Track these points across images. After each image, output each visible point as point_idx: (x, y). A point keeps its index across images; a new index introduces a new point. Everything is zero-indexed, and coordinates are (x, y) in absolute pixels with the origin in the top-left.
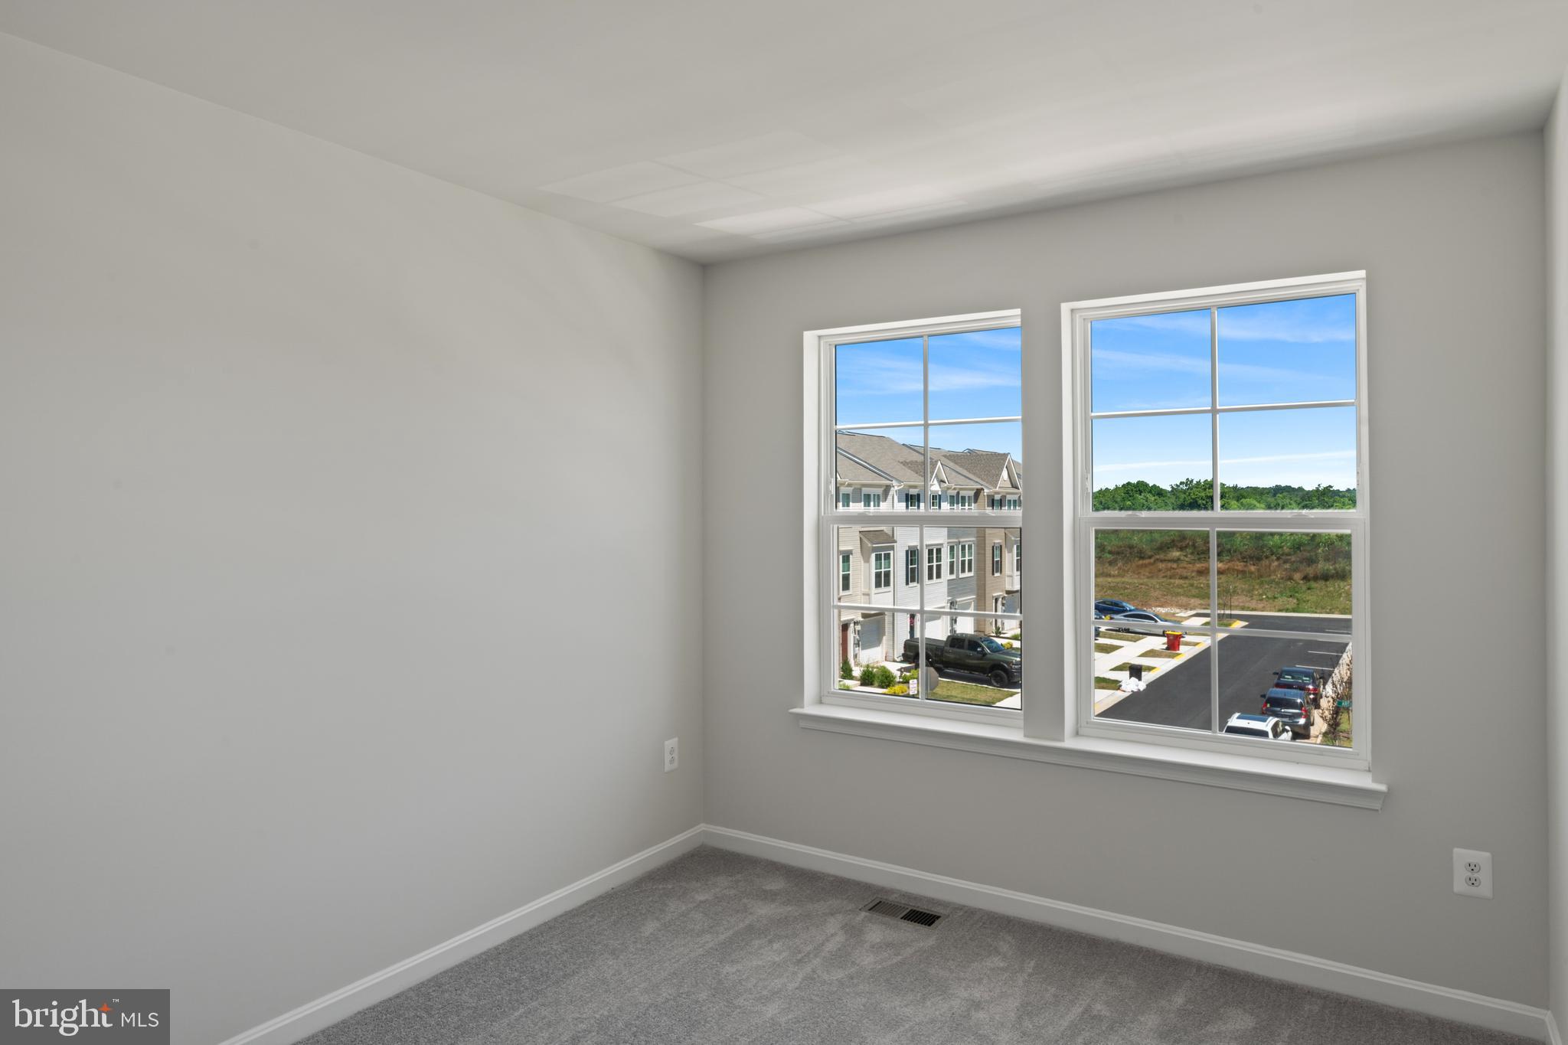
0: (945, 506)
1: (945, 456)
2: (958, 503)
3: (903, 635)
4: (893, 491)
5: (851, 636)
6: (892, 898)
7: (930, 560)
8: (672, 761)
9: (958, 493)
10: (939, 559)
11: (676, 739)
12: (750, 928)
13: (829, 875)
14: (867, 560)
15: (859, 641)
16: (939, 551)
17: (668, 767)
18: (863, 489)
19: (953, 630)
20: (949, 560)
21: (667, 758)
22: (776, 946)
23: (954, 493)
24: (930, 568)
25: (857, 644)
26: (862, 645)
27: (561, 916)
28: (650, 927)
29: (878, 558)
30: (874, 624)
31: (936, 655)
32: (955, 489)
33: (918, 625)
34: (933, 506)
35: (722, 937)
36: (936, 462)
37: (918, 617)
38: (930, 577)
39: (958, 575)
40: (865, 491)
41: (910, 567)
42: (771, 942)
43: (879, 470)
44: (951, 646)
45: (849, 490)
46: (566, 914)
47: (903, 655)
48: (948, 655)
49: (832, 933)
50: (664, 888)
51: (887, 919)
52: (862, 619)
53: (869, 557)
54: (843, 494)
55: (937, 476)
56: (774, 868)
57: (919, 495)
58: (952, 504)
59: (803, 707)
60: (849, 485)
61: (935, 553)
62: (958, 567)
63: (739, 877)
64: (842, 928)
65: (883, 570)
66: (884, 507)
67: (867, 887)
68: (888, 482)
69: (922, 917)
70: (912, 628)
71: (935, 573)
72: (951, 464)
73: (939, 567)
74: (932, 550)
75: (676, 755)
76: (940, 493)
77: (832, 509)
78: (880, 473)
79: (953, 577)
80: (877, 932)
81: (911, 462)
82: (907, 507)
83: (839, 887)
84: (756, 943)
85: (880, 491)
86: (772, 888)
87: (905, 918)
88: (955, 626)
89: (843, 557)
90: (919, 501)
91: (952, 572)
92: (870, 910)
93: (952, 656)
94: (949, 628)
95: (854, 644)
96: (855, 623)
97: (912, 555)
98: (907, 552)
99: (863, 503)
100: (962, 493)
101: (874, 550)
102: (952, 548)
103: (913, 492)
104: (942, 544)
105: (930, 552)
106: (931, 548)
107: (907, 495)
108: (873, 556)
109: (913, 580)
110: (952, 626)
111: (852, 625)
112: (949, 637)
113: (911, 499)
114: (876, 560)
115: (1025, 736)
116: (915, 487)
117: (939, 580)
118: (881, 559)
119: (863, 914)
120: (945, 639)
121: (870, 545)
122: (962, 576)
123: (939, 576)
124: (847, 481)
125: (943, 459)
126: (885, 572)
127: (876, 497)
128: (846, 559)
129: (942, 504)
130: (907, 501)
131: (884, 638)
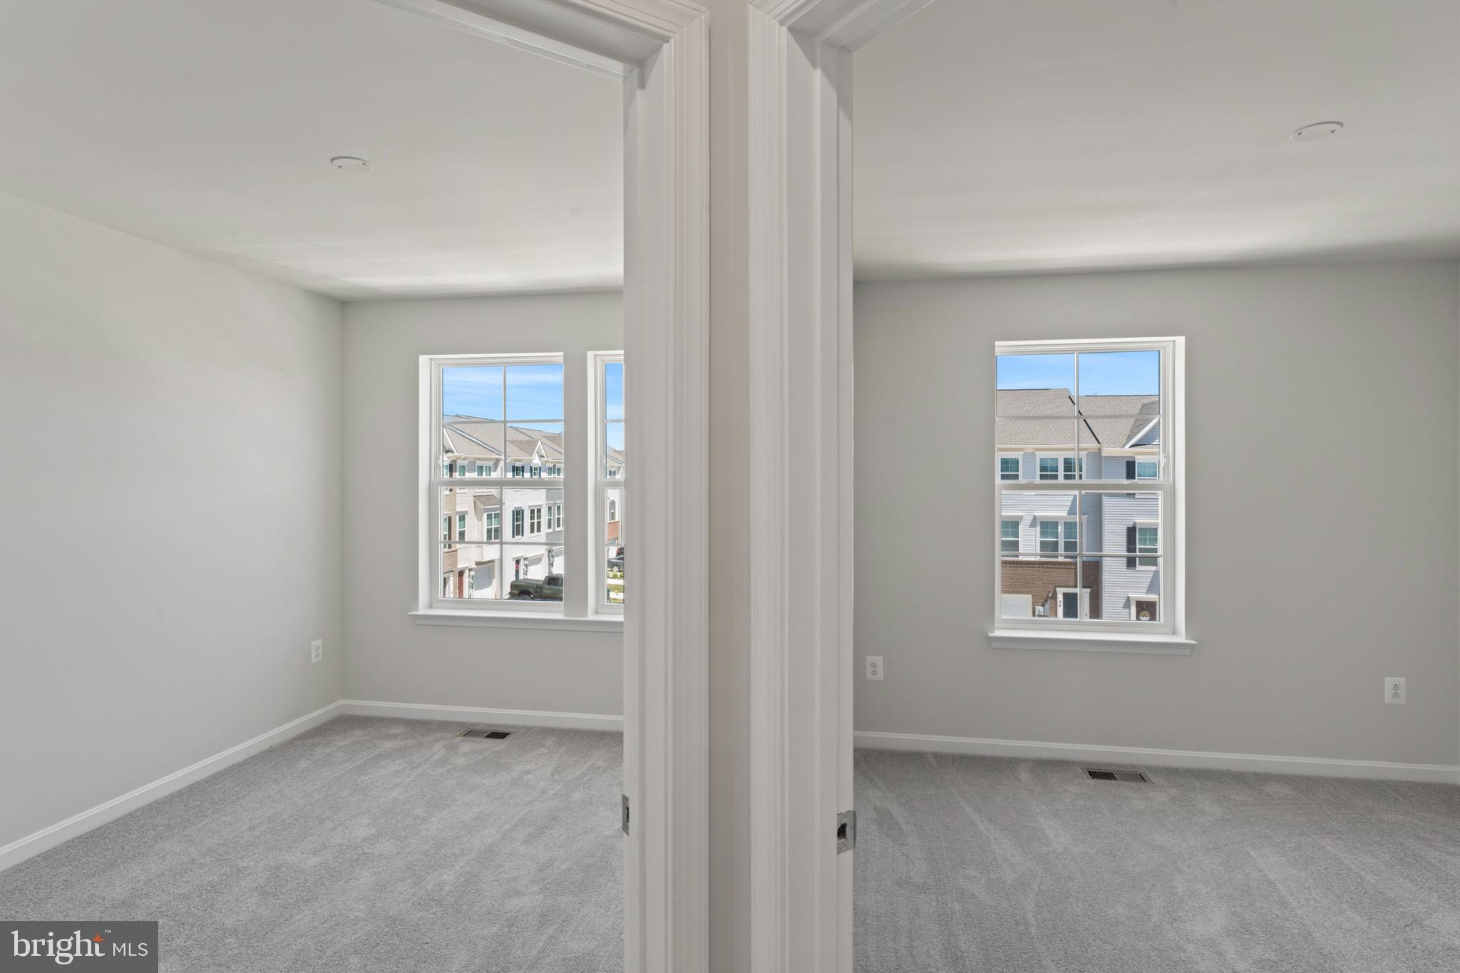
0: (544, 475)
1: (545, 437)
2: (554, 473)
3: (510, 577)
4: (502, 464)
5: (467, 580)
6: (479, 728)
7: (532, 518)
8: (317, 655)
9: (555, 466)
10: (539, 517)
11: (321, 640)
12: (379, 756)
13: (436, 721)
14: (480, 519)
15: (472, 584)
16: (539, 511)
17: (314, 660)
18: (477, 462)
19: (550, 572)
20: (547, 518)
21: (314, 653)
22: (397, 762)
23: (552, 465)
24: (532, 524)
25: (471, 587)
26: (476, 587)
27: (230, 767)
28: (303, 764)
29: (489, 517)
30: (486, 570)
31: (536, 592)
32: (552, 462)
33: (522, 567)
34: (535, 475)
35: (357, 763)
36: (537, 441)
37: (522, 562)
38: (532, 531)
39: (554, 529)
40: (479, 463)
41: (516, 523)
42: (394, 760)
43: (490, 446)
44: (548, 584)
45: (465, 463)
46: (233, 766)
47: (510, 594)
48: (545, 591)
49: (438, 750)
50: (312, 742)
51: (475, 739)
52: (476, 567)
53: (482, 516)
54: (460, 466)
55: (537, 452)
56: (396, 721)
57: (523, 467)
58: (550, 473)
59: (418, 610)
60: (465, 459)
61: (536, 512)
62: (554, 523)
63: (370, 729)
64: (445, 747)
65: (493, 527)
66: (495, 475)
67: (463, 724)
68: (498, 457)
69: (499, 735)
70: (517, 572)
71: (536, 528)
72: (550, 443)
73: (539, 523)
74: (534, 510)
75: (320, 651)
76: (540, 466)
77: (440, 477)
78: (491, 449)
79: (551, 530)
80: (468, 746)
81: (517, 441)
82: (514, 476)
83: (444, 726)
84: (384, 762)
85: (491, 464)
86: (395, 732)
87: (487, 737)
88: (552, 569)
89: (460, 517)
90: (523, 471)
91: (549, 527)
92: (464, 735)
93: (549, 592)
94: (548, 571)
95: (469, 586)
96: (469, 570)
97: (518, 514)
98: (513, 511)
99: (476, 473)
100: (558, 466)
101: (486, 510)
102: (550, 509)
103: (518, 464)
104: (541, 505)
105: (532, 512)
106: (532, 508)
107: (513, 467)
108: (485, 515)
109: (518, 534)
110: (549, 568)
111: (467, 571)
112: (546, 577)
113: (517, 470)
114: (488, 518)
115: (565, 616)
116: (520, 461)
117: (539, 533)
118: (491, 518)
119: (459, 738)
120: (543, 579)
121: (482, 507)
122: (557, 529)
123: (539, 530)
124: (463, 455)
125: (543, 439)
126: (495, 528)
127: (488, 469)
128: (462, 518)
129: (542, 474)
130: (513, 471)
131: (494, 580)
